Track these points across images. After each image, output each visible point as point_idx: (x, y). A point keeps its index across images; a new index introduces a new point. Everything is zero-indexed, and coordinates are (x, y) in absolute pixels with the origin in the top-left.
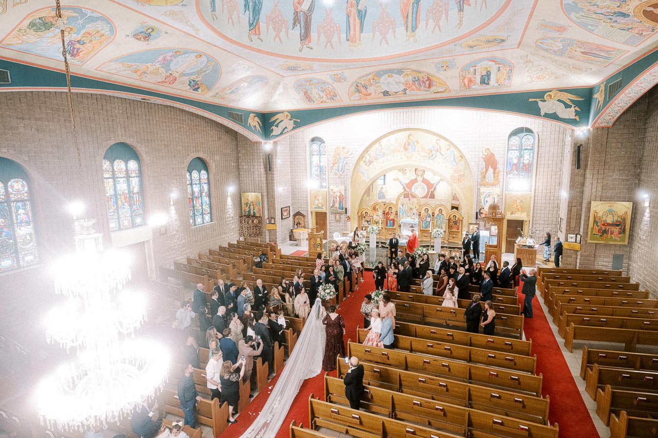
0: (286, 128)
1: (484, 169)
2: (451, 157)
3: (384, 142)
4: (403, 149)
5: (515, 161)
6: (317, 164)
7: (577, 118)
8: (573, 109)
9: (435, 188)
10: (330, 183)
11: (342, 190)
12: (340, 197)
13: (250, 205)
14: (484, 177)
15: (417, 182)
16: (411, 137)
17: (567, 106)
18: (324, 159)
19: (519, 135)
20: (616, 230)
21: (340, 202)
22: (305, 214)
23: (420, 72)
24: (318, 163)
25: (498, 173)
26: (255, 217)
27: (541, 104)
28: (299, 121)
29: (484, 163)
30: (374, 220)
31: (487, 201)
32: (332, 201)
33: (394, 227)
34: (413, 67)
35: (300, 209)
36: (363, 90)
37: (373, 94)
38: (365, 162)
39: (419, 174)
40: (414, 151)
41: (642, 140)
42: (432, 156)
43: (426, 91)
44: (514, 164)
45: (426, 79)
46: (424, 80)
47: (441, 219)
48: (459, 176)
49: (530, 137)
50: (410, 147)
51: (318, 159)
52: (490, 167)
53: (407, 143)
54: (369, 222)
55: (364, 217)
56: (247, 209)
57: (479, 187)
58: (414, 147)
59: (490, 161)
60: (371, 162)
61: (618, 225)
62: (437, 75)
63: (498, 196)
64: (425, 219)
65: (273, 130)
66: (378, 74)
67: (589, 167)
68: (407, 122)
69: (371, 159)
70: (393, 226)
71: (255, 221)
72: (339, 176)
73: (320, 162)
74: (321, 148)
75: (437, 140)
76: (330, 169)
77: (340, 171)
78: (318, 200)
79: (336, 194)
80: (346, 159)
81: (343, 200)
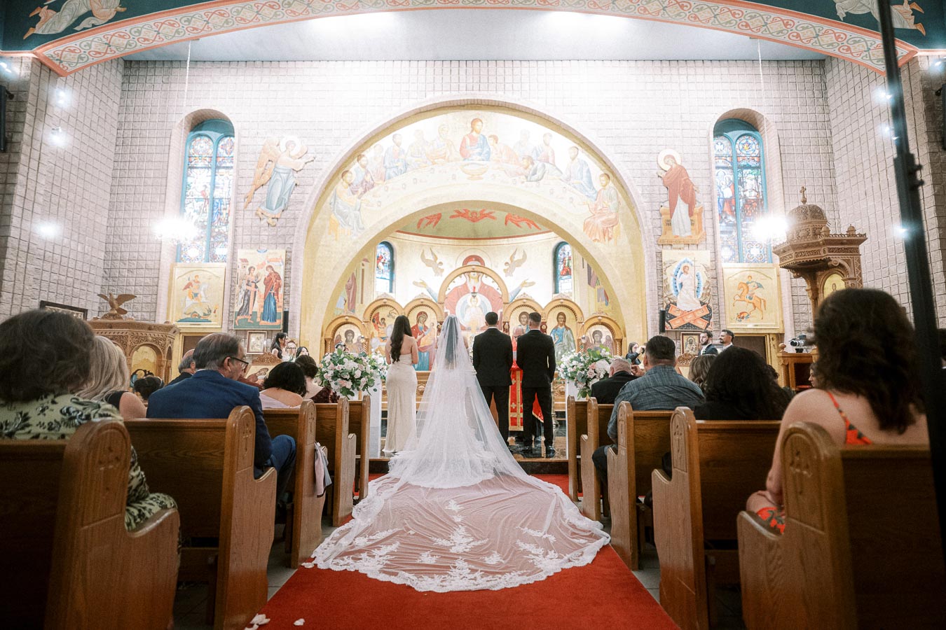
0: (89, 14)
1: (667, 204)
2: (582, 178)
3: (407, 134)
5: (728, 193)
6: (203, 193)
7: (920, 28)
8: (907, 7)
10: (239, 241)
11: (276, 260)
12: (268, 282)
14: (669, 223)
18: (226, 181)
19: (730, 134)
21: (268, 298)
24: (208, 192)
25: (699, 214)
29: (664, 190)
31: (681, 285)
32: (241, 296)
38: (349, 185)
40: (488, 159)
42: (534, 174)
44: (725, 200)
47: (565, 341)
48: (603, 222)
49: (751, 140)
51: (209, 179)
52: (679, 198)
57: (659, 248)
60: (367, 187)
63: (707, 270)
65: (37, 18)
68: (470, 86)
69: (368, 179)
72: (270, 221)
73: (214, 186)
74: (220, 149)
75: (545, 135)
76: (242, 205)
77: (274, 208)
78: (196, 295)
79: (255, 273)
80: (296, 175)
81: (277, 291)
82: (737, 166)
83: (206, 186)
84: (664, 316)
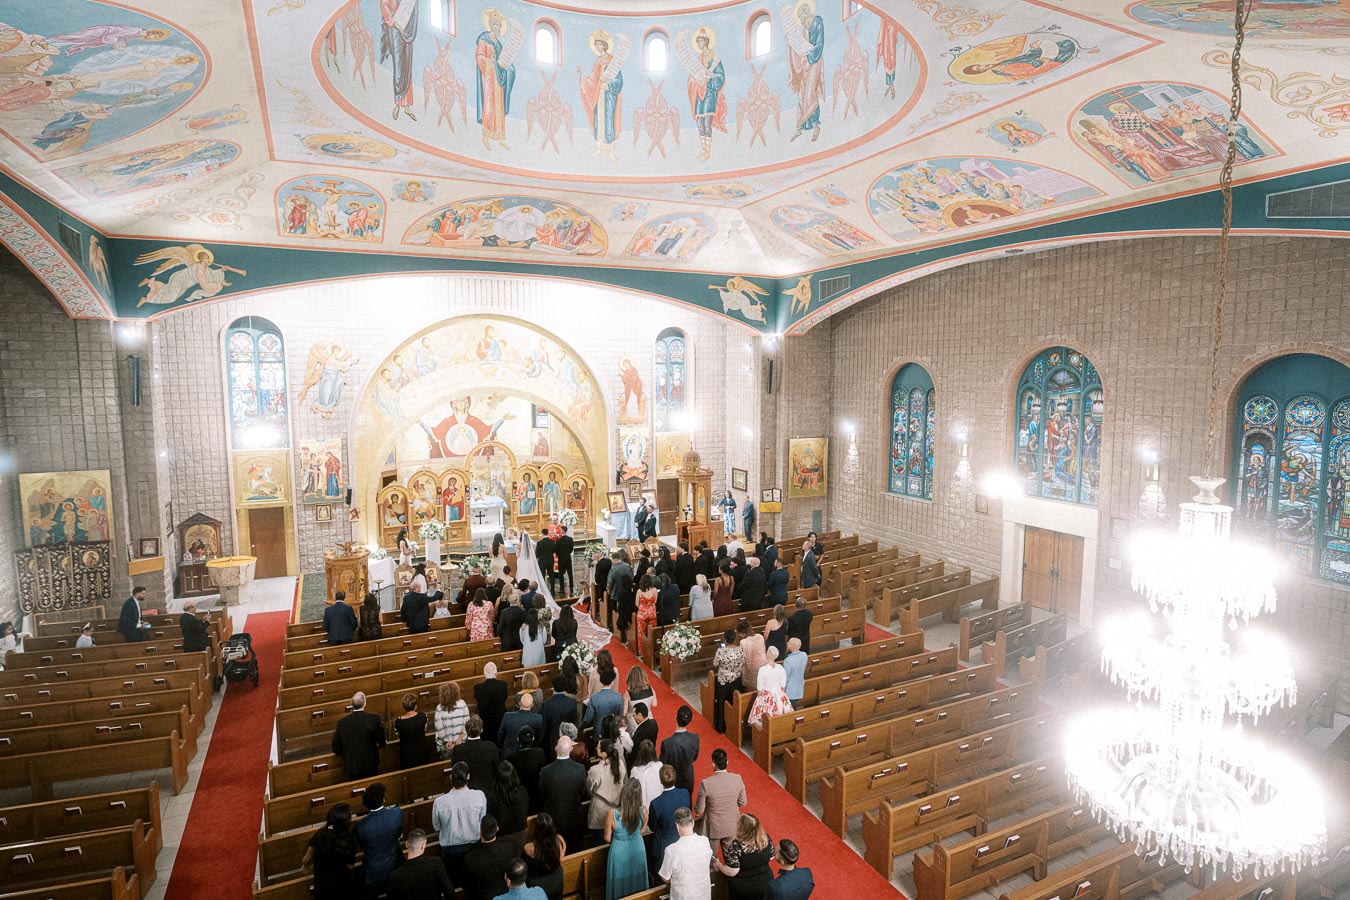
0: (197, 287)
1: (624, 396)
2: (567, 374)
4: (476, 356)
5: (662, 382)
6: (249, 386)
7: (764, 320)
8: (759, 307)
9: (494, 435)
10: (297, 432)
11: (334, 447)
12: (328, 465)
13: (60, 511)
14: (624, 409)
15: (456, 423)
16: (491, 332)
17: (753, 302)
18: (271, 375)
19: (669, 340)
20: (815, 476)
21: (329, 478)
22: (218, 519)
23: (580, 213)
24: (254, 383)
25: (644, 402)
26: (86, 543)
27: (722, 293)
28: (243, 273)
29: (622, 385)
30: (416, 509)
31: (631, 451)
32: (306, 477)
33: (463, 520)
34: (578, 203)
35: (201, 507)
36: (449, 228)
37: (465, 237)
38: (389, 381)
39: (458, 406)
40: (499, 359)
41: (831, 357)
42: (534, 371)
43: (566, 248)
44: (660, 388)
45: (584, 227)
46: (578, 229)
47: (555, 492)
48: (582, 407)
49: (679, 344)
50: (490, 352)
51: (254, 373)
52: (632, 391)
53: (483, 345)
54: (401, 518)
55: (390, 507)
56: (47, 524)
57: (618, 427)
58: (497, 352)
59: (632, 382)
60: (404, 382)
61: (816, 470)
62: (606, 225)
63: (647, 440)
64: (524, 494)
65: (147, 289)
66: (505, 203)
67: (783, 390)
68: (484, 302)
69: (404, 375)
70: (461, 517)
71: (85, 558)
72: (324, 414)
73: (259, 379)
74: (260, 345)
75: (541, 340)
76: (297, 402)
77: (327, 402)
78: (261, 477)
79: (316, 458)
80: (343, 375)
81: (337, 471)
82: (671, 363)
83: (251, 379)
84: (619, 474)
